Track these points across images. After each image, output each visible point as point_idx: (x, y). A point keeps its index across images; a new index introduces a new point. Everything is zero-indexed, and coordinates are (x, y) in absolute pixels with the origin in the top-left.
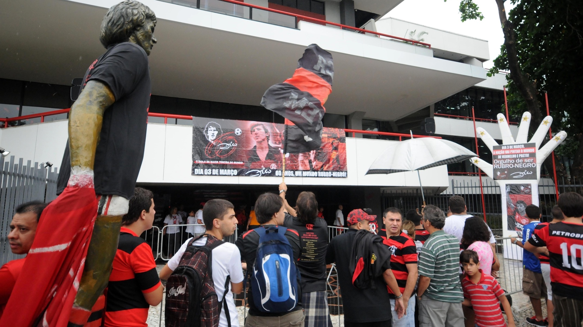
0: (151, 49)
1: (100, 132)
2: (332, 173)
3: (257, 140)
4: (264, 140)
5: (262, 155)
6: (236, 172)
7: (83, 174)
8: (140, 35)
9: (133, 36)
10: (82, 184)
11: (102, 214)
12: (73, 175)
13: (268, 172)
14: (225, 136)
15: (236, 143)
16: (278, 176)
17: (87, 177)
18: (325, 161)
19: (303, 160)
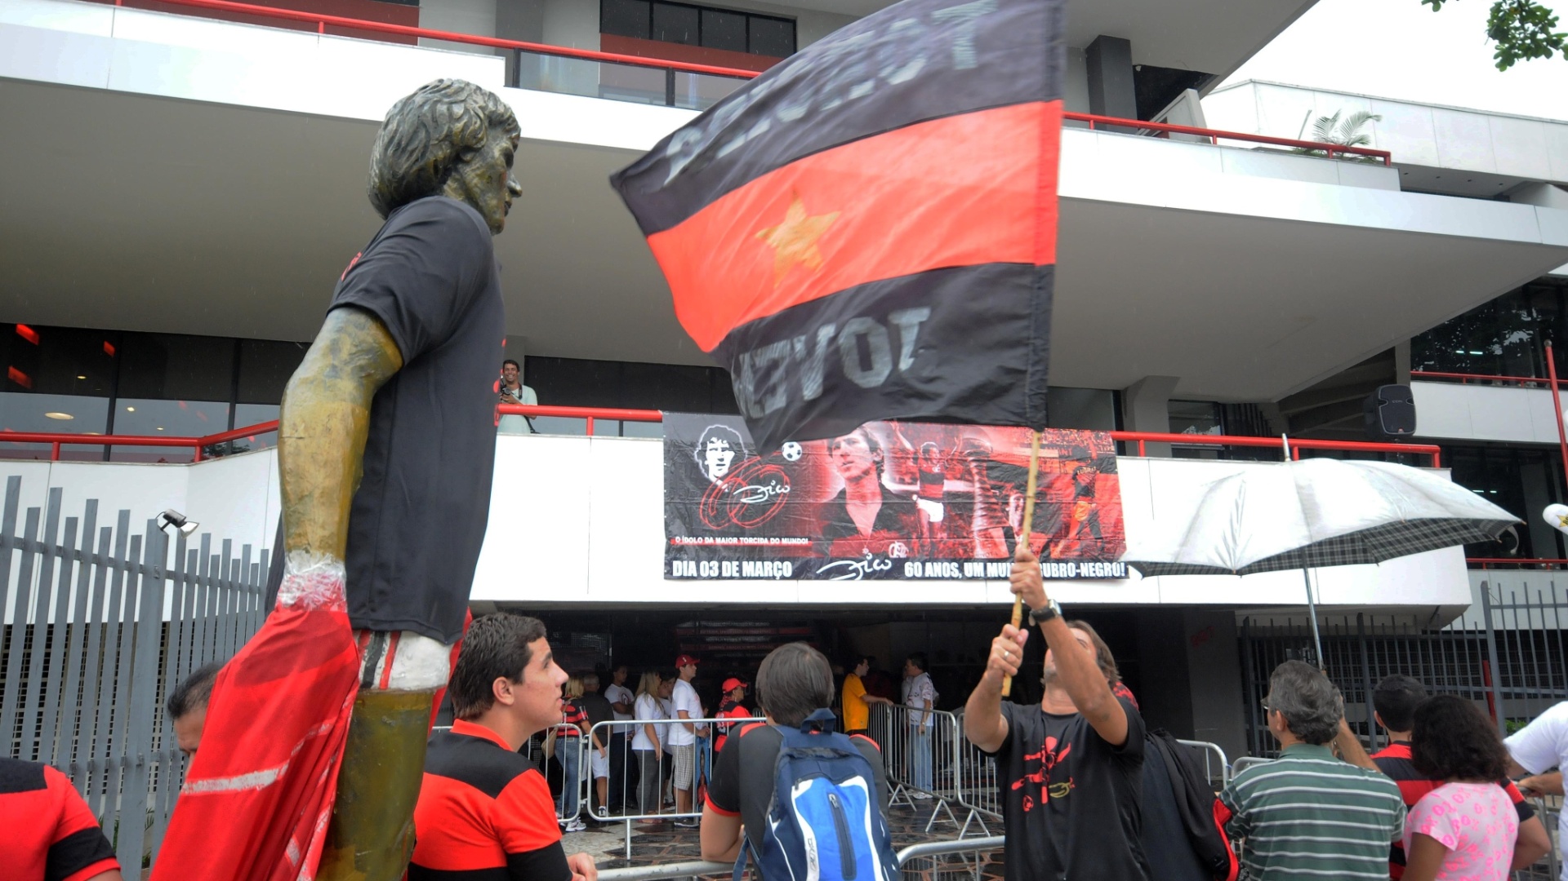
0: (506, 213)
1: (362, 452)
2: (1078, 567)
3: (847, 474)
4: (866, 472)
5: (864, 516)
6: (788, 568)
7: (316, 573)
8: (473, 174)
9: (456, 180)
10: (313, 601)
11: (373, 687)
12: (289, 576)
13: (882, 566)
14: (755, 465)
15: (787, 484)
16: (914, 578)
17: (326, 581)
18: (1053, 530)
19: (987, 529)
